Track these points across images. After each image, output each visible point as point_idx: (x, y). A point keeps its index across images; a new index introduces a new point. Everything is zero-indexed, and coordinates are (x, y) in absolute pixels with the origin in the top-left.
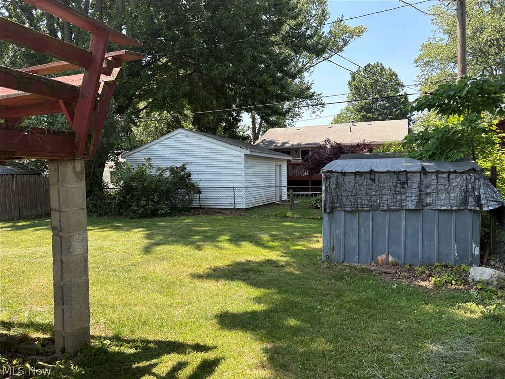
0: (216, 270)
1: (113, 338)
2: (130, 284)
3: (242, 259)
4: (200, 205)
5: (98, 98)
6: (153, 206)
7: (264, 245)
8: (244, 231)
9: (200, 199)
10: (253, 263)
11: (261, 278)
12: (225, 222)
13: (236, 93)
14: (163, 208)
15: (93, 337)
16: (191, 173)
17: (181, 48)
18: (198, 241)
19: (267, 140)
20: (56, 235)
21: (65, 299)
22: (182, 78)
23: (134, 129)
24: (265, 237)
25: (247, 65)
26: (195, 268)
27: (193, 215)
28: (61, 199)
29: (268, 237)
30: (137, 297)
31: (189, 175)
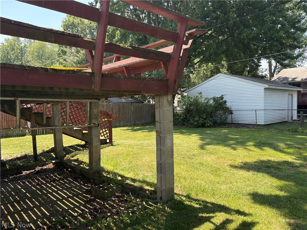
0: (246, 164)
1: (187, 197)
2: (193, 166)
3: (265, 158)
4: (232, 122)
5: (180, 59)
6: (203, 121)
7: (280, 150)
8: (264, 140)
9: (232, 117)
10: (273, 162)
11: (281, 173)
12: (250, 133)
13: (258, 47)
14: (209, 123)
15: (176, 194)
16: (227, 101)
17: (221, 23)
18: (232, 144)
19: (282, 77)
20: (158, 135)
21: (162, 171)
22: (221, 42)
23: (191, 75)
24: (282, 145)
25: (267, 27)
26: (232, 161)
27: (228, 128)
28: (161, 116)
29: (284, 145)
30: (198, 175)
31: (225, 102)
